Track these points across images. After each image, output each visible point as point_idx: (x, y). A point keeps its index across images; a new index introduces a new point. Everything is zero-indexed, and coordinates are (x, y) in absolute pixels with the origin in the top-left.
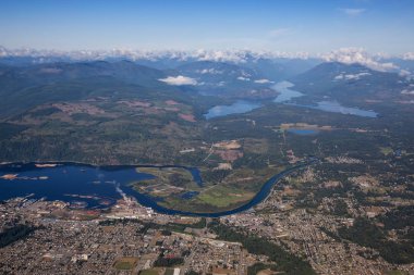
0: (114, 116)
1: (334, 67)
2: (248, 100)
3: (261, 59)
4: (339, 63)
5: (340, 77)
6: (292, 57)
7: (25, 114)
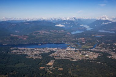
0: (52, 33)
1: (101, 21)
2: (79, 30)
3: (79, 19)
4: (102, 20)
5: (103, 24)
6: (86, 19)
7: (33, 33)
